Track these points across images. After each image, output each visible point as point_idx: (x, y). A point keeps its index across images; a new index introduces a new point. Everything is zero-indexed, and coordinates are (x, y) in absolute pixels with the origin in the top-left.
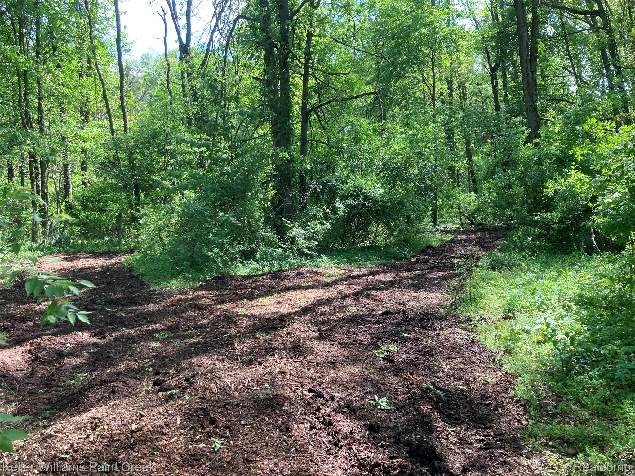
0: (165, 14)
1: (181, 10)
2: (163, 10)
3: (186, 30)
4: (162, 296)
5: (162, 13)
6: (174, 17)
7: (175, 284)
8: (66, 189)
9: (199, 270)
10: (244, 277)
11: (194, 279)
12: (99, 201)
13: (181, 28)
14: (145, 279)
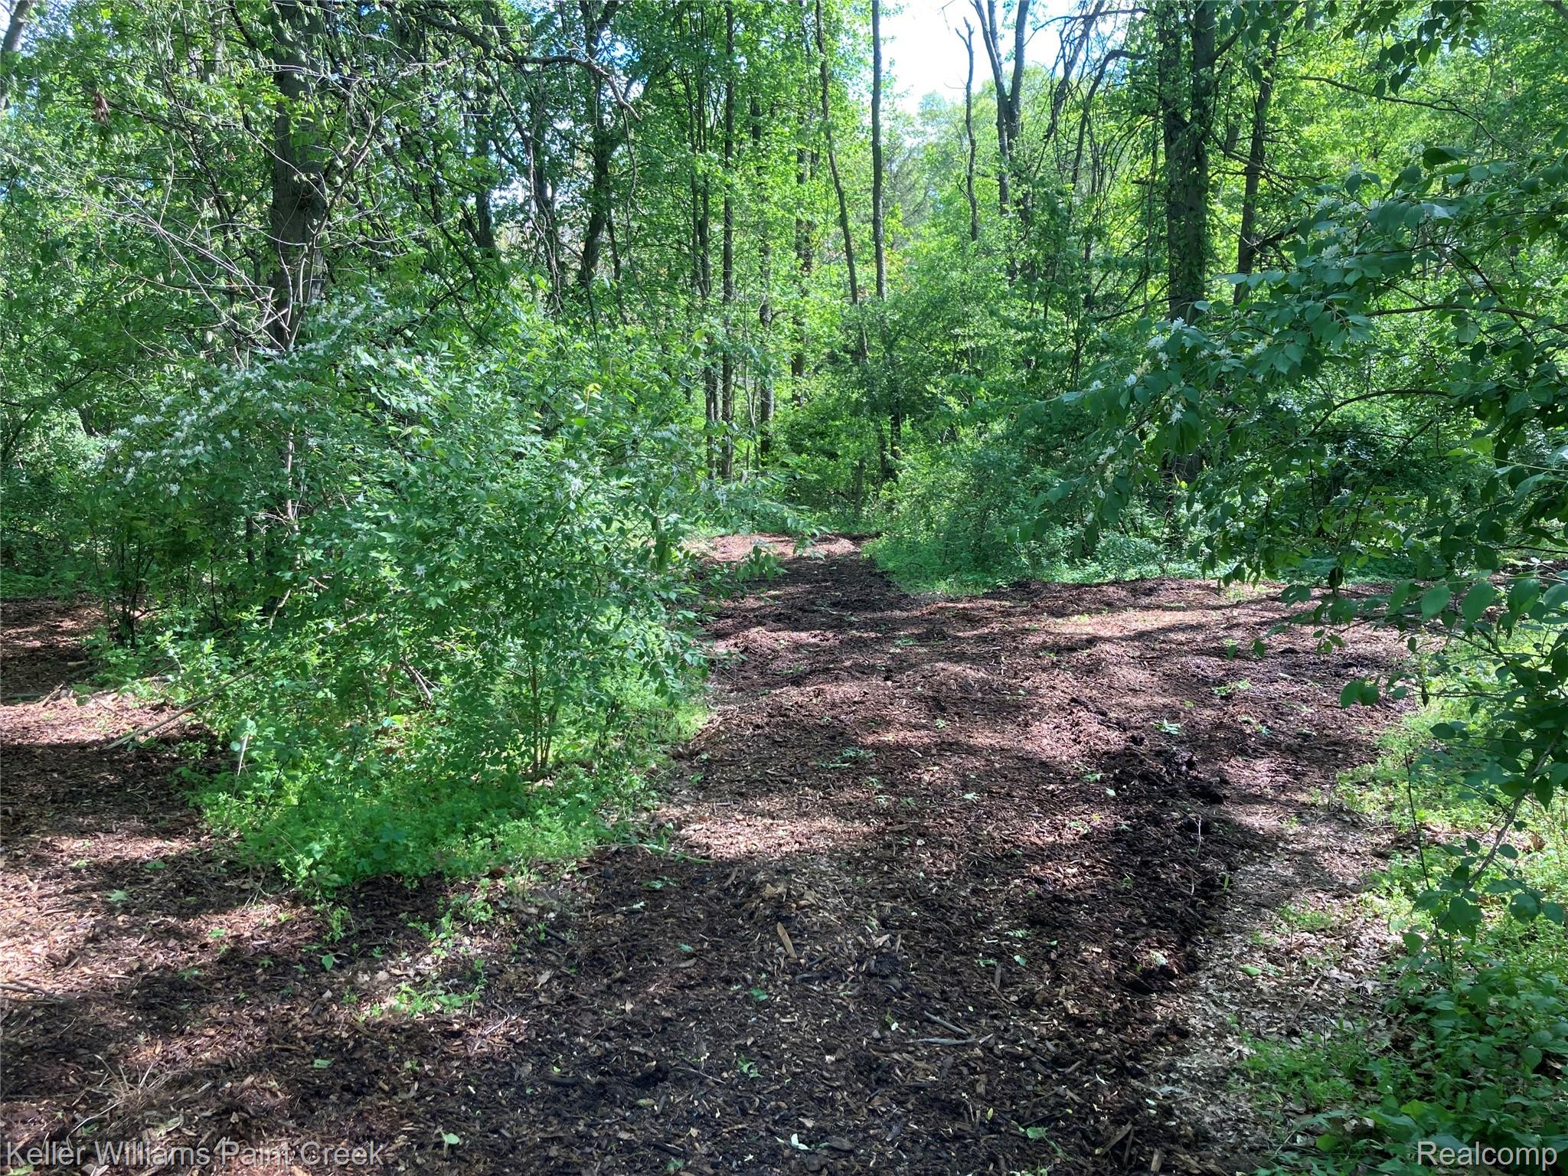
0: (970, 33)
1: (1005, 18)
2: (968, 26)
3: (1013, 62)
4: (916, 603)
5: (965, 33)
6: (991, 37)
7: (942, 588)
8: (764, 409)
9: (988, 571)
10: (1065, 586)
11: (976, 584)
12: (822, 435)
13: (1002, 58)
14: (894, 579)
